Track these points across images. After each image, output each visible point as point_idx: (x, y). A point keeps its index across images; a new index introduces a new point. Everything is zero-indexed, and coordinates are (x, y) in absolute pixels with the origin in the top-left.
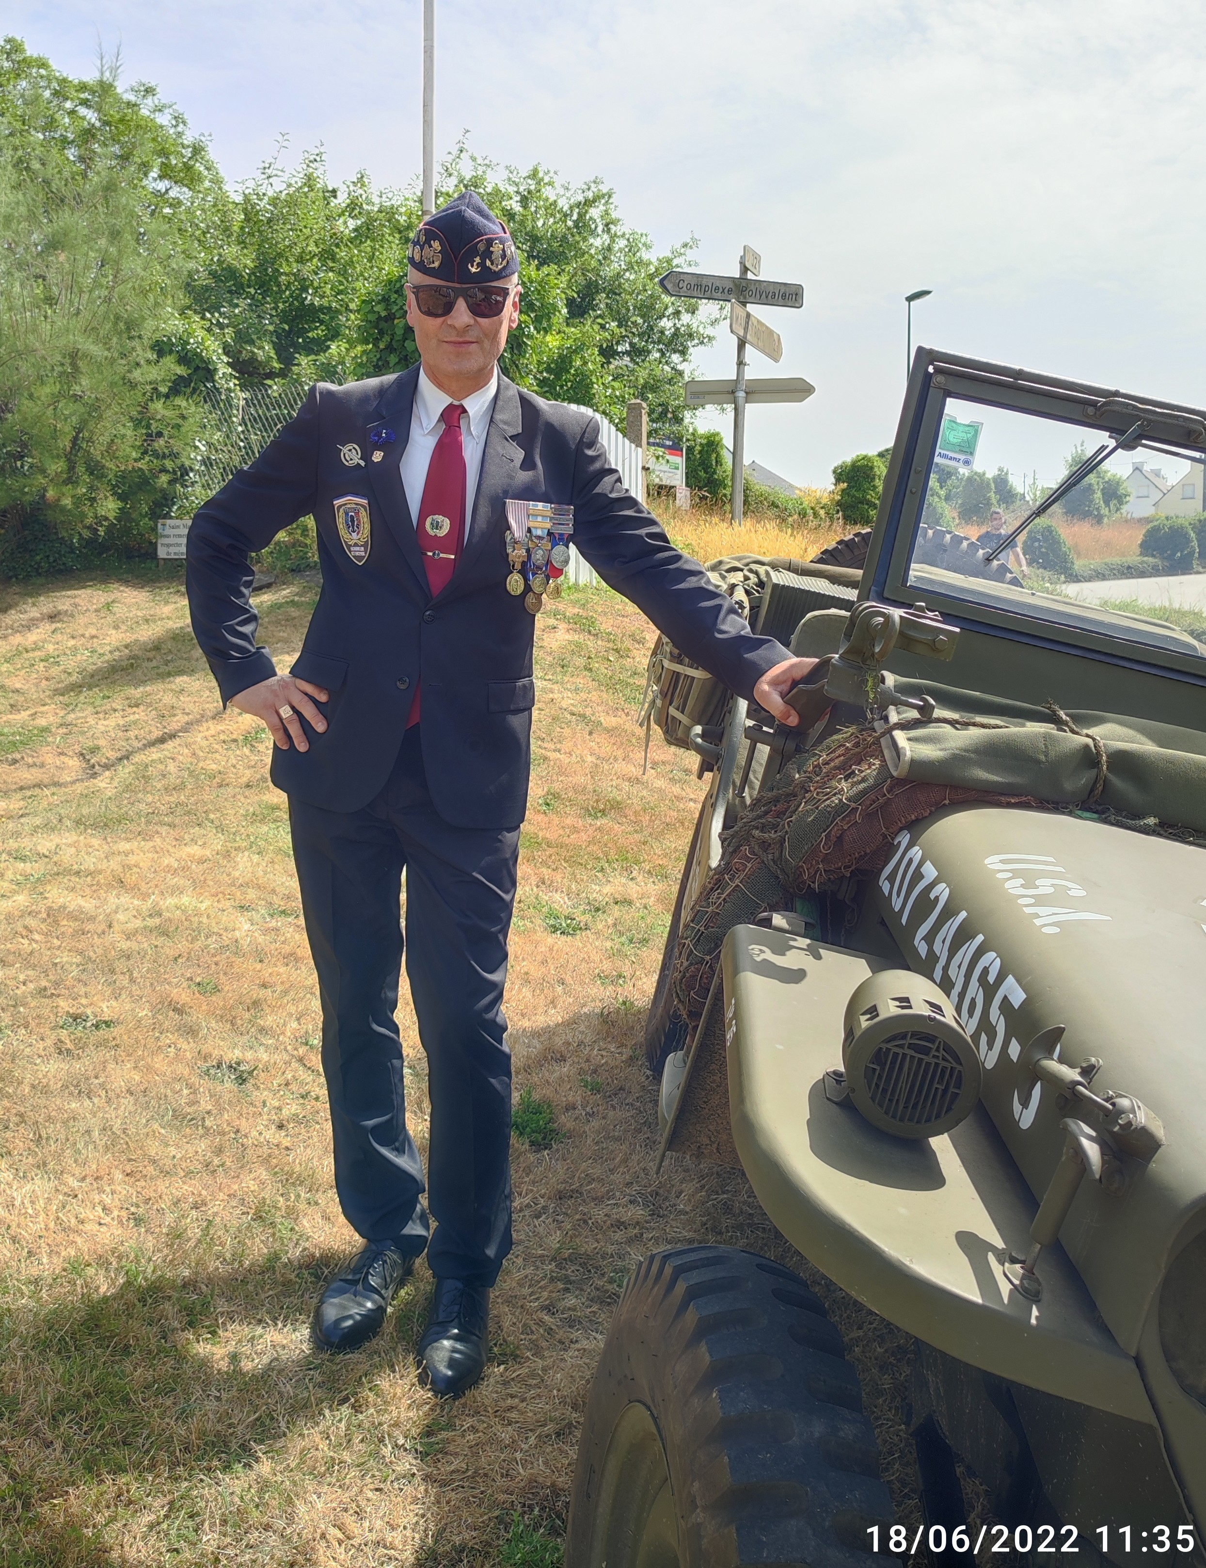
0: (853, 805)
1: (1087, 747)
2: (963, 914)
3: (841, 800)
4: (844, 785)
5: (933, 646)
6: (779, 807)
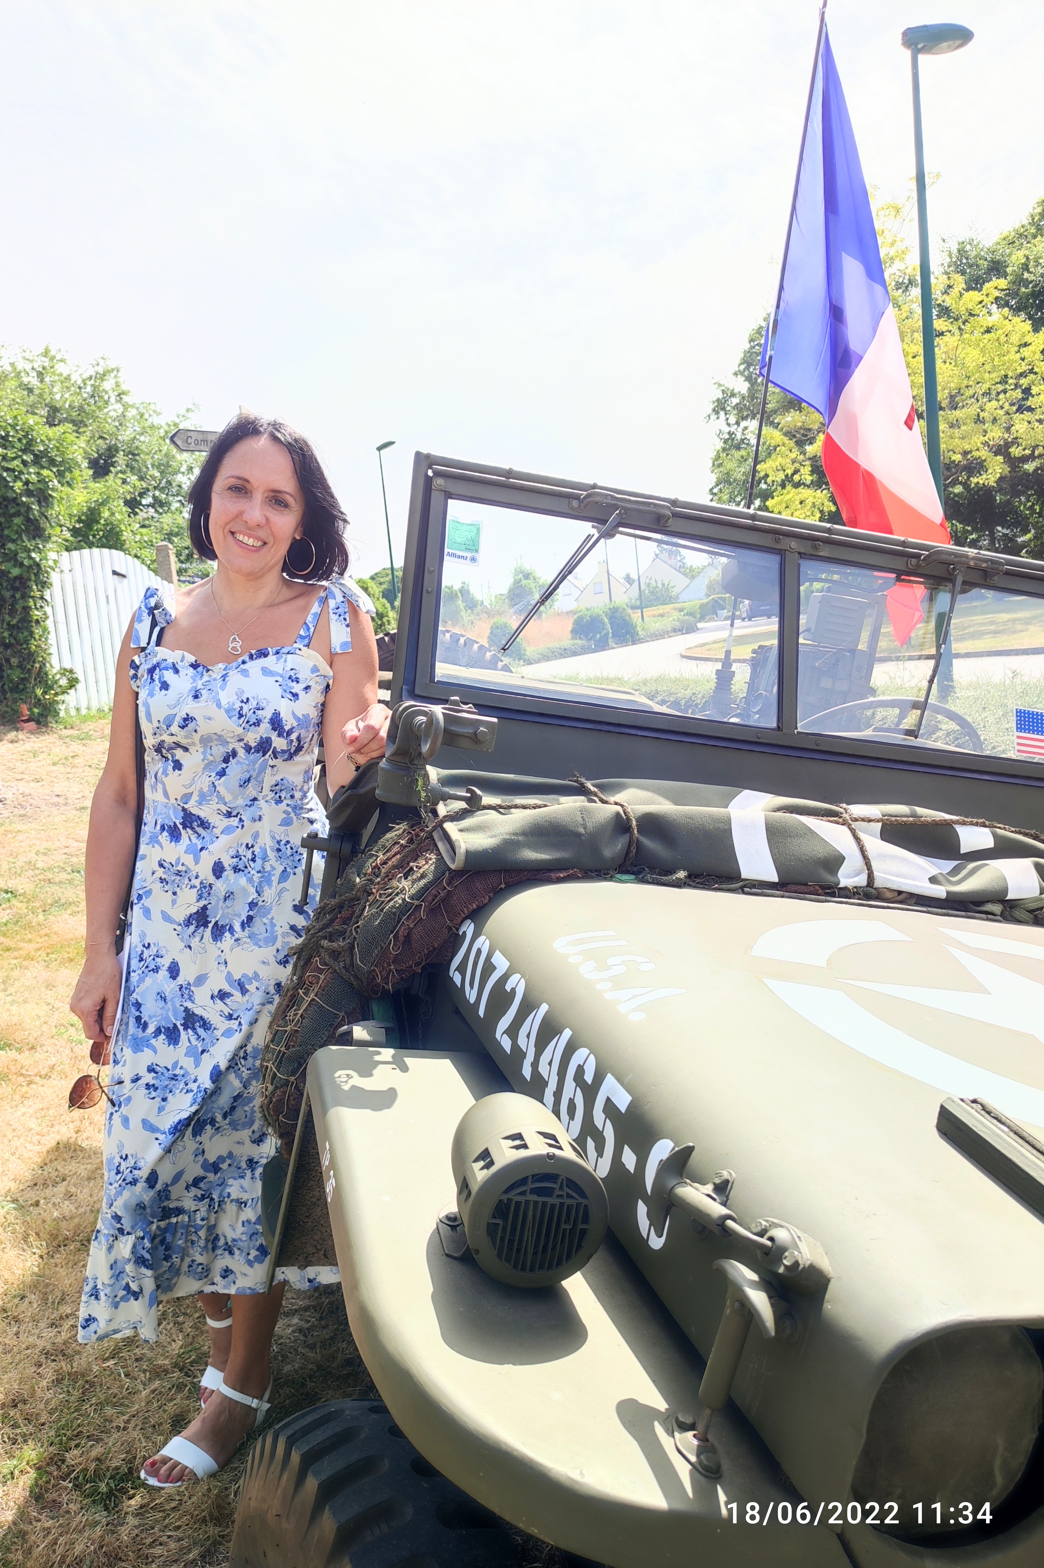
0: (416, 902)
1: (618, 814)
2: (544, 1008)
3: (404, 900)
4: (405, 884)
5: (475, 738)
6: (344, 914)
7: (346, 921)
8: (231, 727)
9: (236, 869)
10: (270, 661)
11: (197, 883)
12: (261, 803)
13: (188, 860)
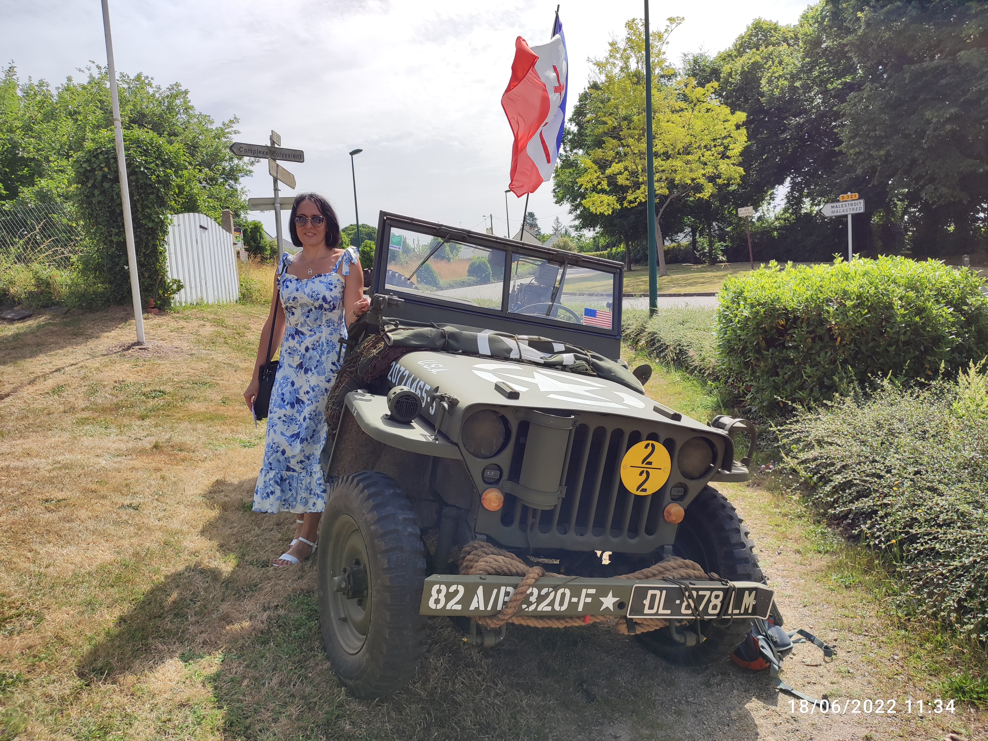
0: (378, 356)
1: (442, 332)
2: (413, 376)
3: (374, 355)
4: (374, 351)
5: (397, 305)
6: (354, 360)
7: (355, 363)
8: (309, 301)
9: (313, 349)
10: (322, 278)
11: (300, 353)
12: (323, 327)
13: (297, 346)
